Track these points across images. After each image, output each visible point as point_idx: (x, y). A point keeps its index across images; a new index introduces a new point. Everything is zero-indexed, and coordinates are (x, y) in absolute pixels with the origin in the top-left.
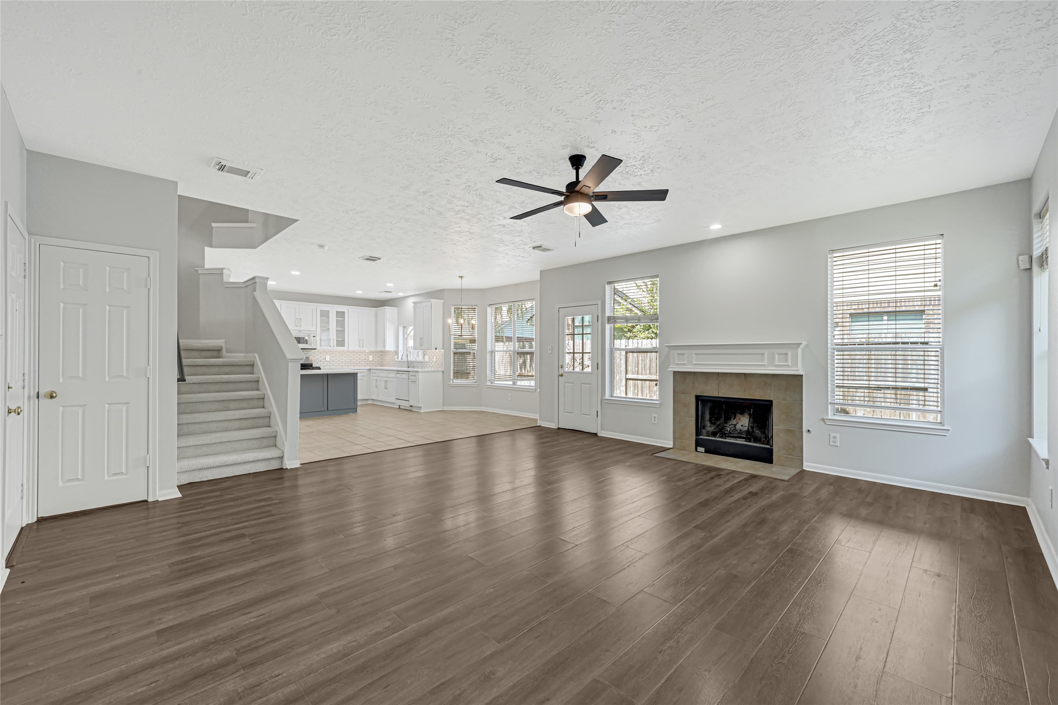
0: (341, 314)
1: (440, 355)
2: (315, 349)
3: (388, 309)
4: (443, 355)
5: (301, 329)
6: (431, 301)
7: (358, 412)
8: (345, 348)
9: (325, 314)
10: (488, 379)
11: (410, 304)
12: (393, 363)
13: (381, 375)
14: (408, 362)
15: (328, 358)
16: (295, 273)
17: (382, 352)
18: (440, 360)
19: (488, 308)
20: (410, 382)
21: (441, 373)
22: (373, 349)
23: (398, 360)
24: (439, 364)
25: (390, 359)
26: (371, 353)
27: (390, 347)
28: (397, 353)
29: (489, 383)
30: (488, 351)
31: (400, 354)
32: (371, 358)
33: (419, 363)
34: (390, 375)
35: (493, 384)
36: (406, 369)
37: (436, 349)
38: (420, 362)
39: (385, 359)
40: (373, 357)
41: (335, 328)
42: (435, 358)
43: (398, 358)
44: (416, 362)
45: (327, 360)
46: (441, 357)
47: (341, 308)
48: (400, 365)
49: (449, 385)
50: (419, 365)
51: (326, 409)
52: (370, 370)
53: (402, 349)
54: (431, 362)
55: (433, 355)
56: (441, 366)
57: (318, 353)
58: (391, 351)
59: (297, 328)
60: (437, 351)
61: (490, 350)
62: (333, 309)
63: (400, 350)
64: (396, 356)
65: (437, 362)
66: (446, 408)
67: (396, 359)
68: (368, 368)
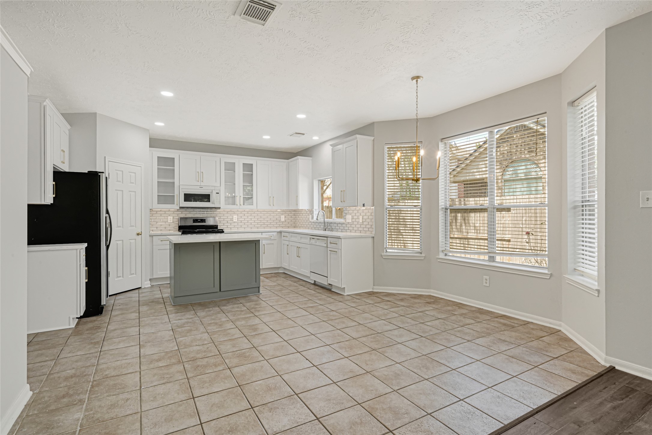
0: (248, 167)
1: (369, 214)
2: (219, 208)
3: (301, 160)
4: (373, 214)
5: (202, 184)
6: (356, 138)
7: (261, 292)
8: (253, 207)
9: (230, 167)
10: (441, 249)
11: (327, 151)
12: (307, 223)
13: (293, 239)
14: (324, 223)
15: (235, 218)
16: (167, 94)
17: (295, 211)
18: (368, 220)
19: (440, 143)
20: (329, 252)
21: (370, 240)
22: (285, 208)
23: (312, 221)
24: (368, 226)
25: (304, 219)
26: (284, 212)
27: (303, 205)
28: (311, 212)
29: (442, 256)
30: (440, 208)
31: (315, 213)
32: (283, 218)
33: (339, 225)
34: (303, 240)
35: (447, 257)
36: (322, 233)
37: (364, 205)
38: (340, 223)
39: (299, 219)
40: (285, 217)
41: (242, 184)
42: (361, 218)
43: (312, 218)
44: (335, 223)
45: (234, 221)
46: (370, 217)
47: (249, 160)
48: (315, 226)
49: (382, 256)
50: (338, 228)
51: (218, 290)
52: (281, 232)
53: (317, 208)
54: (355, 223)
55: (357, 214)
56: (370, 229)
57: (224, 213)
58: (305, 210)
59: (199, 184)
60: (364, 208)
61: (443, 207)
62: (239, 161)
63: (314, 208)
64: (311, 216)
65: (364, 223)
66: (377, 289)
67: (311, 220)
68: (279, 230)
